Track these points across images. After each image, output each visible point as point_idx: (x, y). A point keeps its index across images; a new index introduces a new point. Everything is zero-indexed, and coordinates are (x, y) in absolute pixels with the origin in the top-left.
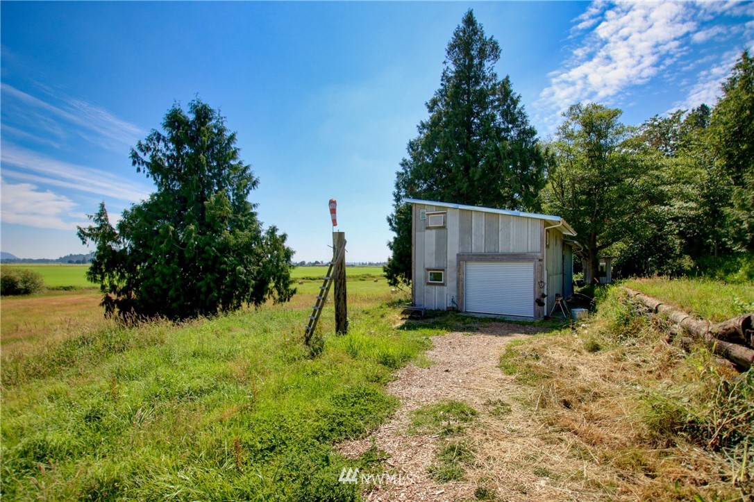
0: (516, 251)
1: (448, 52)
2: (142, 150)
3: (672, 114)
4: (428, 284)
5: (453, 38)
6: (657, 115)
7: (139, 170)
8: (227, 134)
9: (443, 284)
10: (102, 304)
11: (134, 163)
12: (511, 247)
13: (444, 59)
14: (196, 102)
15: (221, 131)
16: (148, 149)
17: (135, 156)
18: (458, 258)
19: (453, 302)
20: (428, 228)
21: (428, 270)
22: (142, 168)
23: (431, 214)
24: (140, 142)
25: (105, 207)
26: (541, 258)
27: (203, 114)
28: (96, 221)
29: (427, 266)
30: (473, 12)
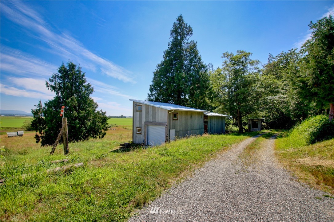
0: (161, 121)
1: (171, 34)
2: (51, 81)
3: (290, 51)
4: (137, 133)
5: (172, 28)
6: (283, 52)
7: (48, 89)
8: (82, 74)
9: (140, 134)
10: (35, 138)
11: (47, 86)
12: (159, 120)
13: (170, 37)
14: (69, 62)
15: (80, 72)
16: (53, 81)
17: (47, 84)
18: (145, 123)
19: (143, 141)
20: (137, 111)
21: (137, 128)
22: (50, 88)
23: (139, 105)
24: (50, 78)
25: (41, 102)
26: (167, 125)
27: (72, 66)
28: (38, 107)
29: (137, 126)
30: (182, 15)
